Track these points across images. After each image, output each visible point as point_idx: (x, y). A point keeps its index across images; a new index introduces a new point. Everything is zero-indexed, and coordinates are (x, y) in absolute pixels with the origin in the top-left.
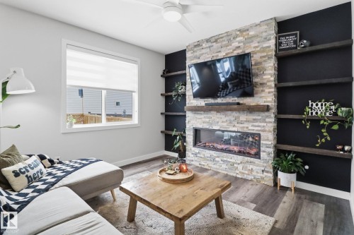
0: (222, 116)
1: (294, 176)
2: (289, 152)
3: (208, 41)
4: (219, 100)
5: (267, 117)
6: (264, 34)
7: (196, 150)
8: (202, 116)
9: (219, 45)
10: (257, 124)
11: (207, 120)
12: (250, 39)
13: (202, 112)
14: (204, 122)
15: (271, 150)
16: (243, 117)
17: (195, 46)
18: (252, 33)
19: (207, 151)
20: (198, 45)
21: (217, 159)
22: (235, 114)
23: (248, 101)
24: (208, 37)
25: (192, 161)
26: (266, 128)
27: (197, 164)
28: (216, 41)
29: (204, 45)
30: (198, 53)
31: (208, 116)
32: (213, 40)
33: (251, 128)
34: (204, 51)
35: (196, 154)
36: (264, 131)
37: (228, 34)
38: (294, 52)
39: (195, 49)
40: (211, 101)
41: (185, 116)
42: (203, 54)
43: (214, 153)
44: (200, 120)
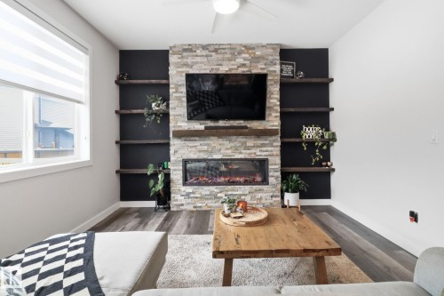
0: (226, 143)
1: (297, 195)
2: (293, 173)
3: (204, 47)
4: (221, 123)
5: (274, 141)
6: (271, 58)
7: (189, 189)
8: (197, 143)
9: (220, 56)
10: (264, 149)
11: (205, 148)
12: (256, 59)
13: (197, 138)
14: (200, 151)
15: (279, 174)
16: (250, 142)
17: (185, 50)
18: (258, 53)
19: (206, 188)
20: (190, 49)
21: (219, 195)
22: (241, 139)
23: (255, 125)
24: (205, 42)
25: (182, 205)
26: (271, 151)
27: (190, 208)
28: (216, 51)
29: (198, 52)
30: (189, 60)
31: (208, 142)
32: (212, 48)
33: (259, 153)
34: (199, 59)
35: (188, 195)
36: (272, 155)
37: (232, 48)
38: (294, 80)
39: (185, 54)
40: (210, 123)
41: (168, 145)
42: (196, 63)
43: (214, 189)
44: (194, 149)
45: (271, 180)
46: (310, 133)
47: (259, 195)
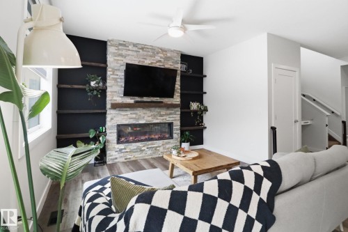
0: (148, 112)
1: (188, 144)
2: (186, 131)
3: (135, 45)
4: (145, 99)
5: (177, 111)
6: (175, 59)
7: (122, 146)
8: (128, 113)
9: (145, 53)
10: (171, 116)
11: (134, 116)
12: (167, 59)
13: (128, 109)
14: (130, 118)
15: (179, 132)
16: (163, 112)
17: (120, 45)
18: (169, 55)
19: (134, 144)
20: (124, 44)
21: (143, 148)
22: (158, 110)
23: (167, 101)
24: (135, 42)
25: (116, 158)
26: (175, 118)
27: (123, 160)
28: (142, 49)
29: (130, 47)
30: (124, 52)
31: (136, 112)
32: (140, 46)
33: (168, 119)
34: (130, 53)
35: (121, 150)
36: (175, 120)
37: (153, 49)
38: (186, 74)
39: (120, 47)
40: (138, 99)
42: (129, 55)
43: (139, 144)
44: (126, 117)
45: (175, 136)
46: (194, 106)
47: (168, 146)
